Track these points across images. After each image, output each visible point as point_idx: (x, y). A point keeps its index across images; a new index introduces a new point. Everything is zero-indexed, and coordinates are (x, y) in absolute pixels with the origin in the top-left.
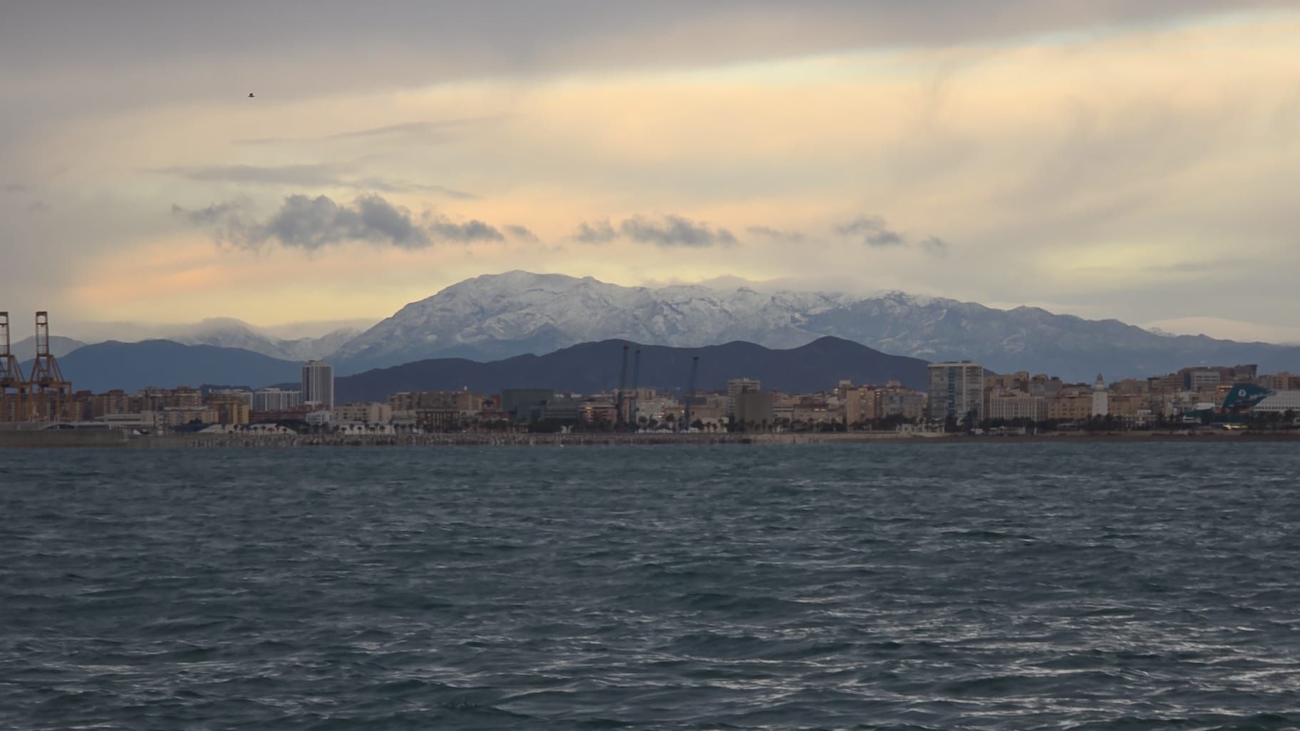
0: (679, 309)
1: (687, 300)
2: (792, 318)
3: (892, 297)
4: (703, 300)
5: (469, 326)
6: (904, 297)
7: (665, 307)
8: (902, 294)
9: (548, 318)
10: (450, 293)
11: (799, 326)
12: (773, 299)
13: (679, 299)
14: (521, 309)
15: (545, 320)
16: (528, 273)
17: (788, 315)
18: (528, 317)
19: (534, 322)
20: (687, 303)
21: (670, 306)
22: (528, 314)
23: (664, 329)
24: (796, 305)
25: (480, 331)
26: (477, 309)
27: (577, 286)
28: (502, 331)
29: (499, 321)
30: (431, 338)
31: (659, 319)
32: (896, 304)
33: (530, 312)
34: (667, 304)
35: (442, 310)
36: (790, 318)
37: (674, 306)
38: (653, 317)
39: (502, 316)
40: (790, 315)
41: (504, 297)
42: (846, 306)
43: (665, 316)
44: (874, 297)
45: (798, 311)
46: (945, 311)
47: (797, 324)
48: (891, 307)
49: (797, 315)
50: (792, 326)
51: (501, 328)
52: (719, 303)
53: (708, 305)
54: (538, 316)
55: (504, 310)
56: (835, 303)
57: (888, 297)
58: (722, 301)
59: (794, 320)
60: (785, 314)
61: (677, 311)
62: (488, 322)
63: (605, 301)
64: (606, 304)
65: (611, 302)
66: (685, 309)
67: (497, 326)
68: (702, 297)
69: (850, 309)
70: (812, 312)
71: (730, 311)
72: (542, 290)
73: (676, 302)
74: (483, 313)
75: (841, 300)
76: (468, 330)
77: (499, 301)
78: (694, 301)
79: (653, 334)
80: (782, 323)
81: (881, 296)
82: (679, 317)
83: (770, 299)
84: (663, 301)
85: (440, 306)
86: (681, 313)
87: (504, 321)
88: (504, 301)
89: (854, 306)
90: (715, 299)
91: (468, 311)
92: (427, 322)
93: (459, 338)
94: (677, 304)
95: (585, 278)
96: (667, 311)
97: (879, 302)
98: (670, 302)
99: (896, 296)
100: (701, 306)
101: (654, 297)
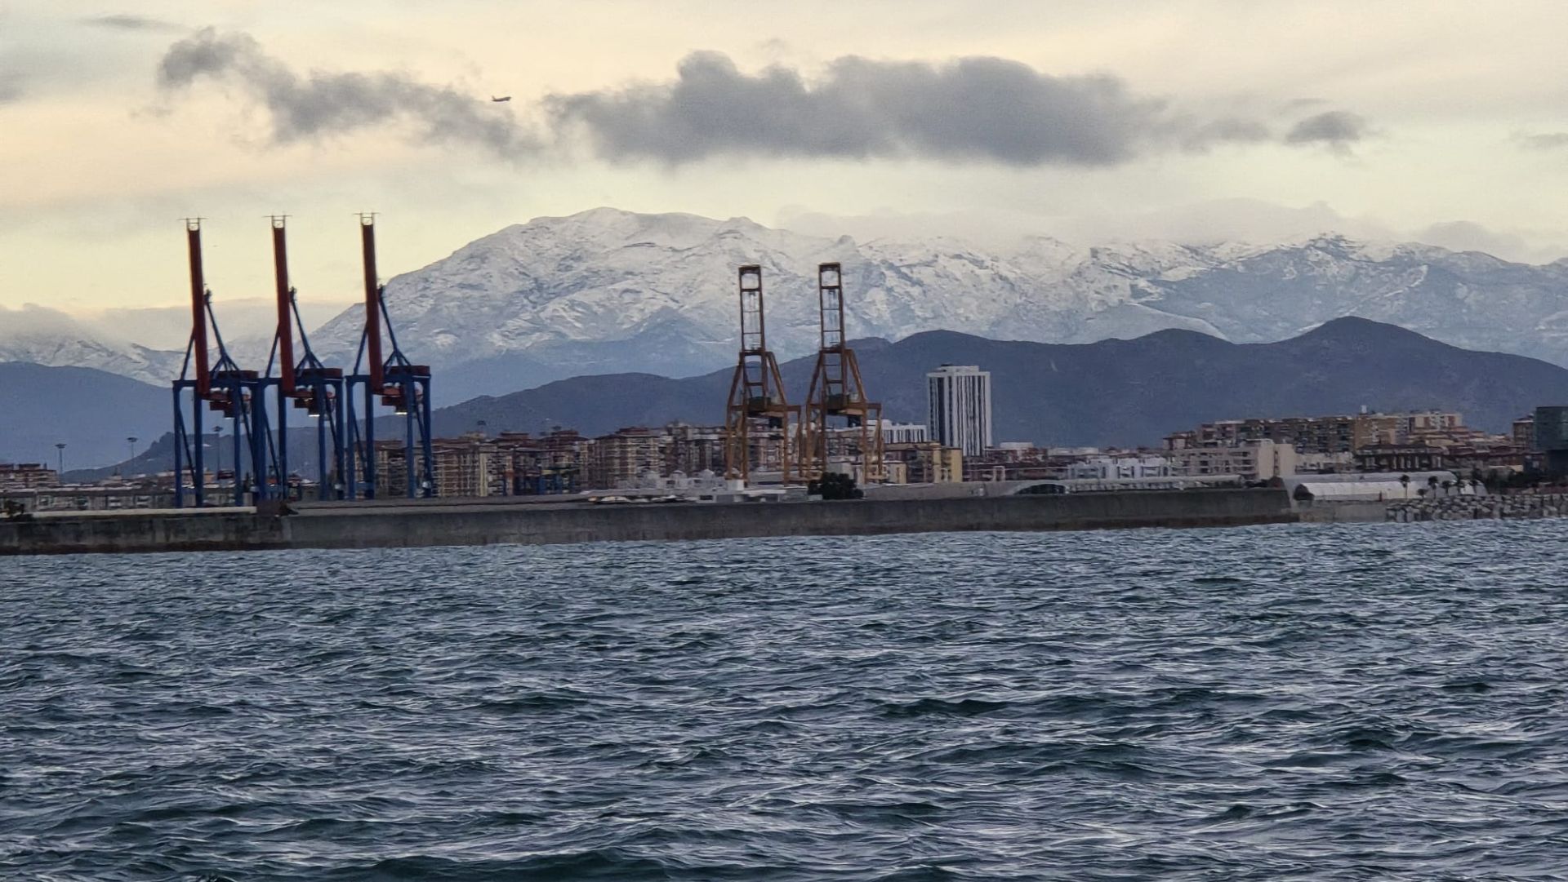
0: (915, 276)
1: (931, 258)
2: (1132, 287)
3: (1320, 244)
4: (959, 257)
5: (515, 315)
6: (1342, 244)
7: (888, 273)
8: (1339, 238)
9: (664, 297)
10: (477, 253)
11: (1147, 304)
12: (1094, 253)
13: (912, 256)
14: (614, 281)
15: (660, 302)
16: (624, 213)
17: (1124, 283)
18: (628, 298)
19: (640, 306)
20: (928, 264)
21: (897, 270)
22: (626, 291)
23: (887, 316)
24: (1136, 263)
25: (538, 326)
26: (529, 284)
27: (721, 236)
28: (577, 325)
29: (572, 305)
30: (444, 340)
31: (878, 295)
32: (1329, 257)
33: (631, 287)
34: (891, 267)
35: (462, 286)
36: (1128, 289)
37: (904, 270)
38: (866, 292)
39: (577, 296)
40: (1128, 282)
41: (579, 259)
42: (1234, 263)
43: (890, 290)
44: (1287, 245)
45: (1141, 274)
46: (1424, 268)
47: (1144, 300)
48: (1319, 263)
49: (1142, 283)
50: (1134, 302)
51: (577, 319)
52: (988, 263)
53: (971, 267)
54: (647, 294)
55: (580, 284)
56: (1212, 258)
57: (1313, 245)
58: (995, 259)
59: (1136, 292)
60: (1118, 280)
61: (909, 279)
62: (551, 306)
63: (774, 265)
64: (775, 270)
65: (784, 264)
66: (926, 275)
67: (569, 316)
68: (957, 253)
69: (1241, 268)
70: (1170, 276)
71: (1011, 276)
72: (651, 245)
73: (906, 263)
74: (540, 291)
75: (1223, 253)
76: (511, 324)
77: (568, 268)
78: (942, 260)
79: (867, 323)
80: (1114, 298)
81: (1300, 243)
82: (916, 291)
83: (1087, 253)
84: (884, 262)
85: (458, 279)
86: (920, 283)
87: (580, 304)
88: (580, 268)
89: (1249, 263)
90: (982, 256)
91: (514, 286)
92: (434, 310)
93: (496, 339)
94: (909, 266)
95: (733, 220)
96: (891, 279)
97: (1296, 255)
98: (897, 264)
99: (1328, 242)
100: (957, 269)
101: (867, 254)
